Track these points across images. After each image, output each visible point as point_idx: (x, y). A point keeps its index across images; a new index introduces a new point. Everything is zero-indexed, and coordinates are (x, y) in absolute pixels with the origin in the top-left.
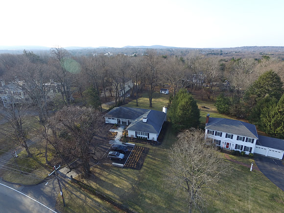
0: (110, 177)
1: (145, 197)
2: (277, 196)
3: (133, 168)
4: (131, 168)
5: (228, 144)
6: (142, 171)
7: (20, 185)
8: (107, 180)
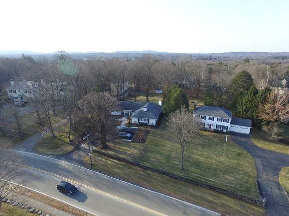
0: (122, 148)
1: (150, 157)
2: (242, 154)
3: (139, 142)
4: (137, 142)
5: (211, 125)
6: (146, 143)
7: (53, 155)
8: (120, 150)
